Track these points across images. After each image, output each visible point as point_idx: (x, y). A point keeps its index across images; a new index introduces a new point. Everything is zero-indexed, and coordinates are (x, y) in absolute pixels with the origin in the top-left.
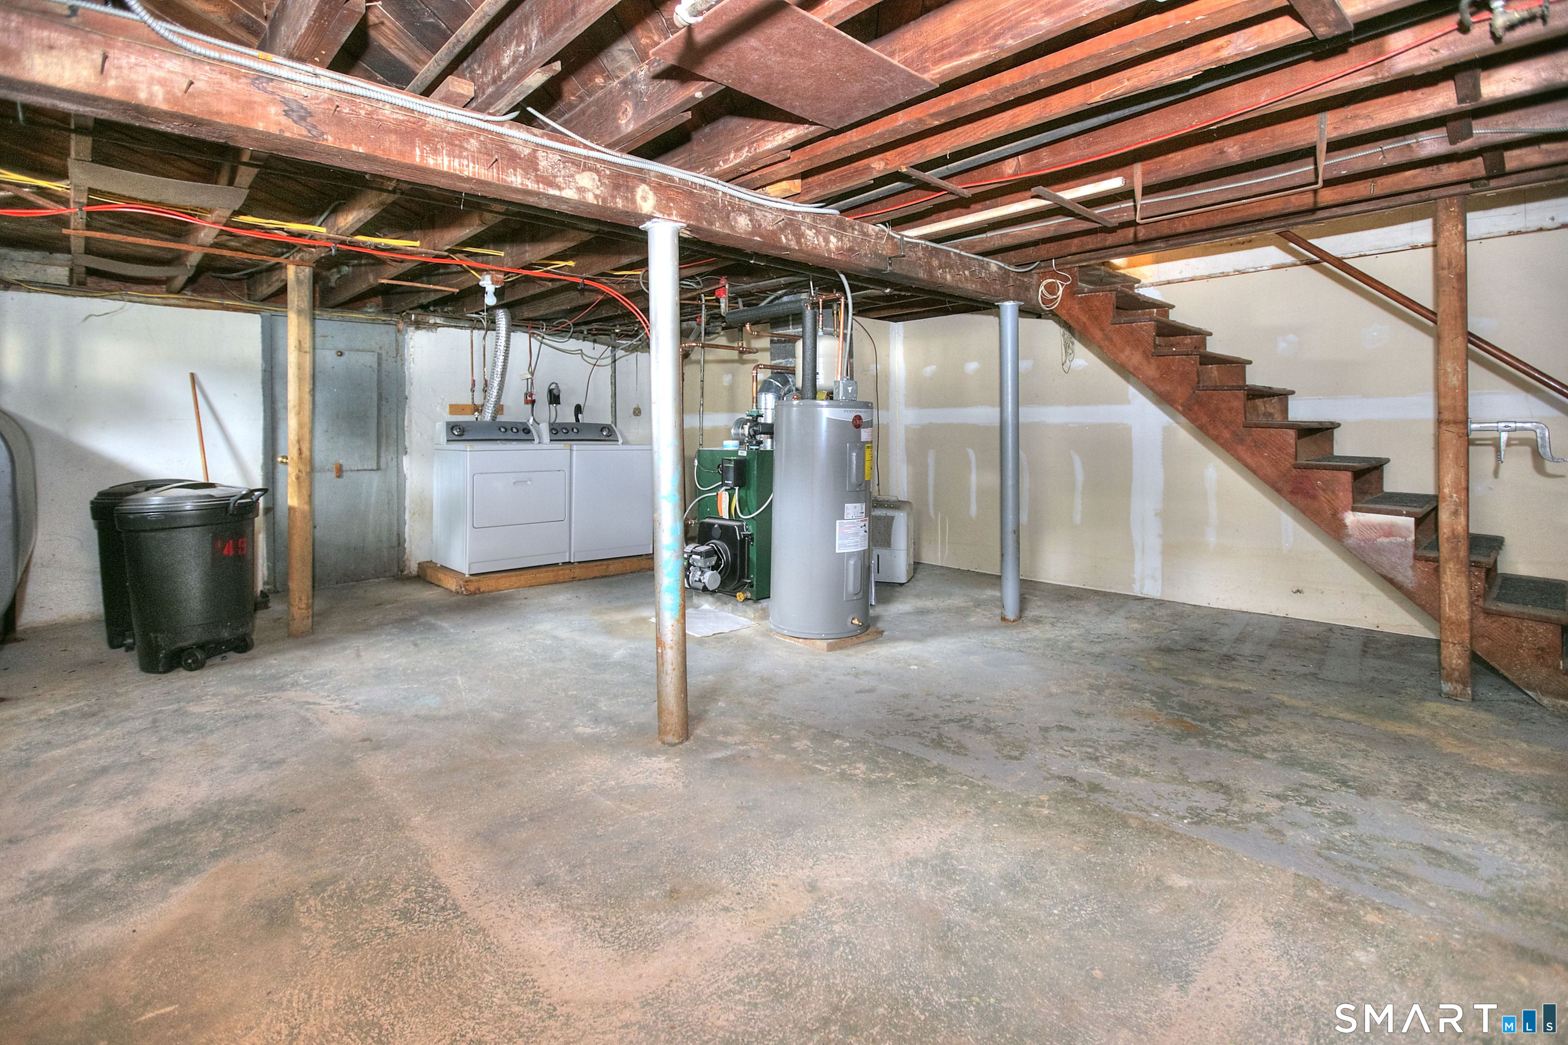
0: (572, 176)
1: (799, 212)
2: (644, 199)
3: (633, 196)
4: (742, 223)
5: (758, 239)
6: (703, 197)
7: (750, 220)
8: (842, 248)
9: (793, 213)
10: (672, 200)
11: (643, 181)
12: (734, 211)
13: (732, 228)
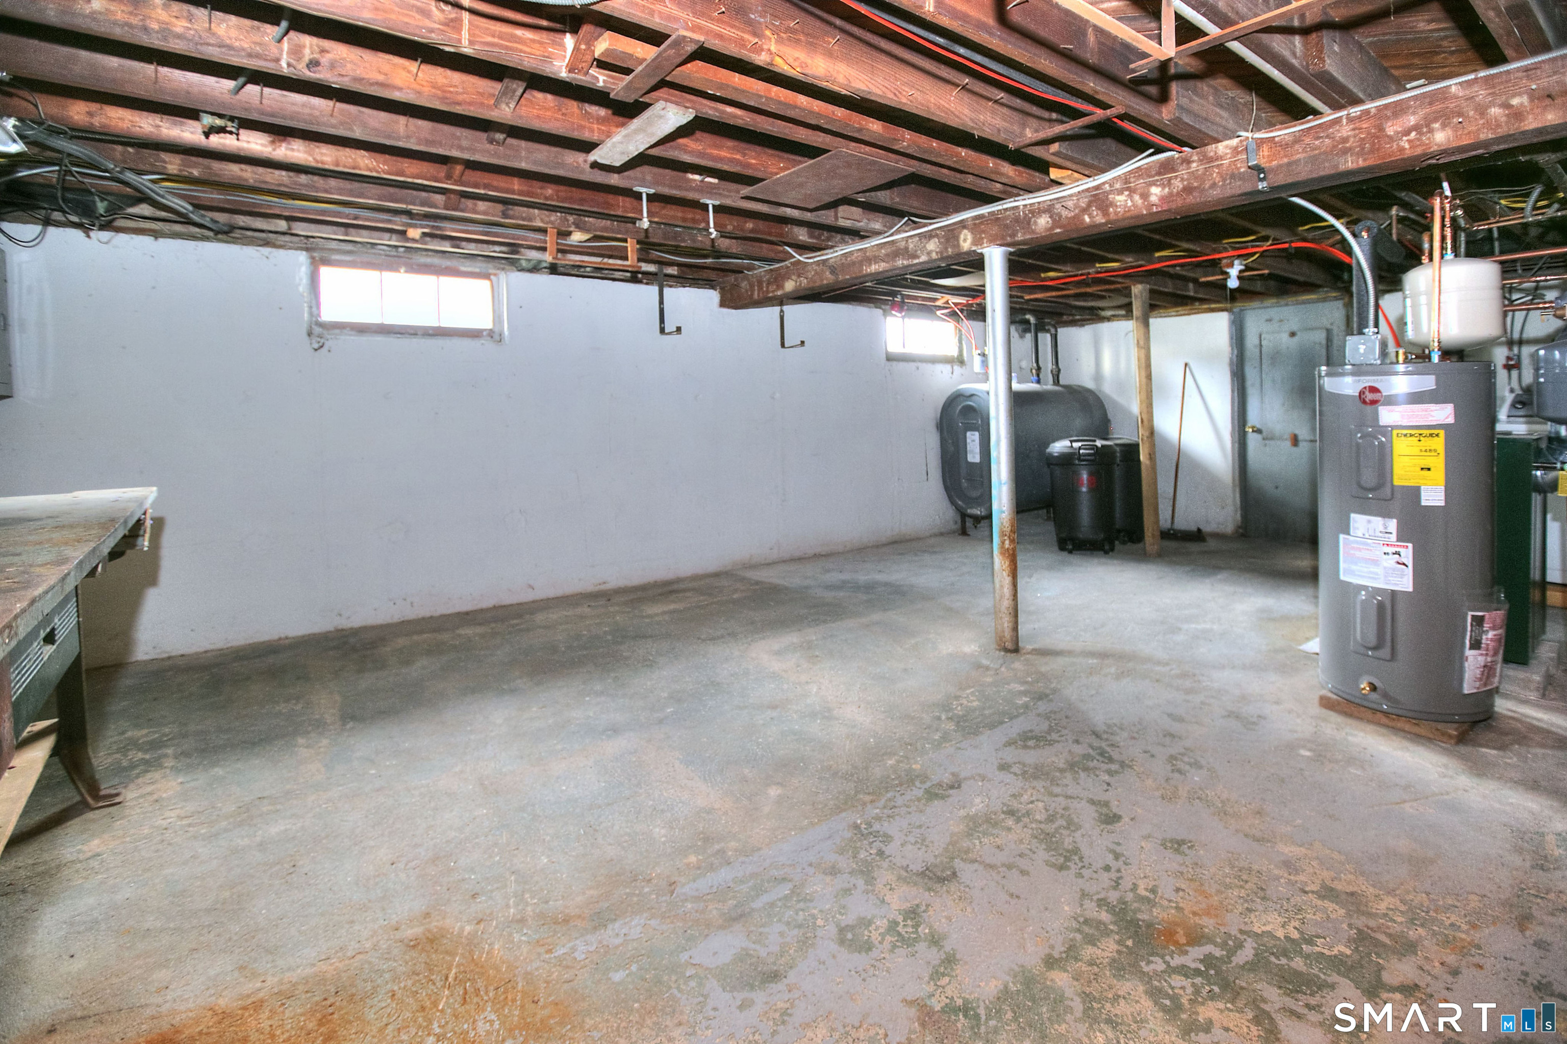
0: (925, 246)
1: (1104, 183)
2: (965, 240)
3: (958, 241)
4: (1043, 222)
5: (1058, 230)
6: (1006, 218)
7: (1050, 217)
8: (1171, 194)
9: (1097, 188)
10: (983, 232)
11: (964, 227)
12: (1034, 216)
13: (1033, 232)
